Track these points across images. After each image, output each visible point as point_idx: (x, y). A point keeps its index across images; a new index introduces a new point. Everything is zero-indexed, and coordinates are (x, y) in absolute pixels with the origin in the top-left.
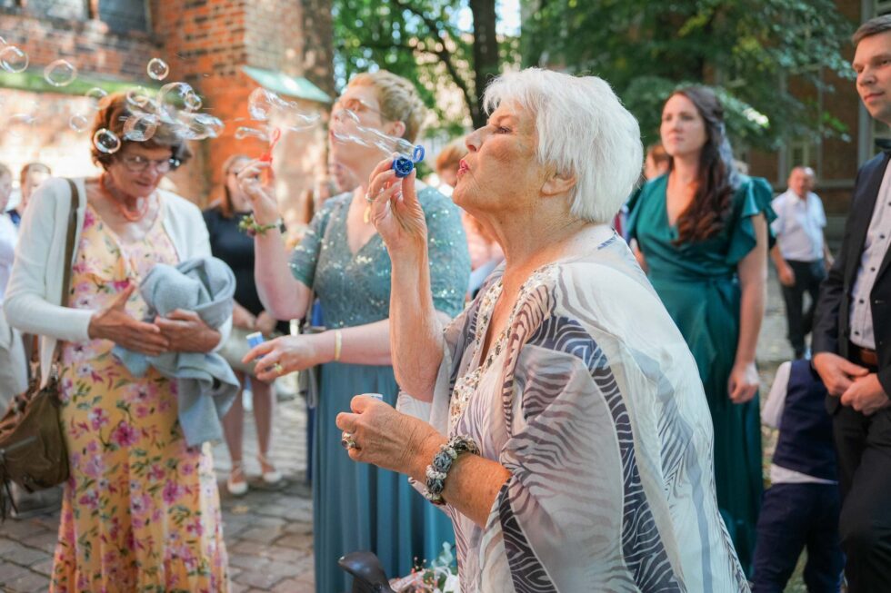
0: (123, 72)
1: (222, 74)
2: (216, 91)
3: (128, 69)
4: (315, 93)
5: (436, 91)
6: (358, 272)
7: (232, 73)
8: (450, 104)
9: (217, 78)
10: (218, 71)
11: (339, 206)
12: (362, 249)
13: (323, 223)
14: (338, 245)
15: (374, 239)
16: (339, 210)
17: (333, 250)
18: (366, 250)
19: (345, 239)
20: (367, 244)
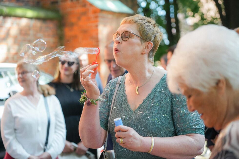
2: (69, 10)
4: (125, 9)
6: (140, 119)
8: (209, 10)
9: (69, 2)
11: (119, 84)
12: (139, 107)
13: (111, 94)
14: (123, 106)
15: (146, 102)
16: (119, 87)
17: (120, 109)
18: (142, 107)
19: (127, 103)
20: (142, 104)
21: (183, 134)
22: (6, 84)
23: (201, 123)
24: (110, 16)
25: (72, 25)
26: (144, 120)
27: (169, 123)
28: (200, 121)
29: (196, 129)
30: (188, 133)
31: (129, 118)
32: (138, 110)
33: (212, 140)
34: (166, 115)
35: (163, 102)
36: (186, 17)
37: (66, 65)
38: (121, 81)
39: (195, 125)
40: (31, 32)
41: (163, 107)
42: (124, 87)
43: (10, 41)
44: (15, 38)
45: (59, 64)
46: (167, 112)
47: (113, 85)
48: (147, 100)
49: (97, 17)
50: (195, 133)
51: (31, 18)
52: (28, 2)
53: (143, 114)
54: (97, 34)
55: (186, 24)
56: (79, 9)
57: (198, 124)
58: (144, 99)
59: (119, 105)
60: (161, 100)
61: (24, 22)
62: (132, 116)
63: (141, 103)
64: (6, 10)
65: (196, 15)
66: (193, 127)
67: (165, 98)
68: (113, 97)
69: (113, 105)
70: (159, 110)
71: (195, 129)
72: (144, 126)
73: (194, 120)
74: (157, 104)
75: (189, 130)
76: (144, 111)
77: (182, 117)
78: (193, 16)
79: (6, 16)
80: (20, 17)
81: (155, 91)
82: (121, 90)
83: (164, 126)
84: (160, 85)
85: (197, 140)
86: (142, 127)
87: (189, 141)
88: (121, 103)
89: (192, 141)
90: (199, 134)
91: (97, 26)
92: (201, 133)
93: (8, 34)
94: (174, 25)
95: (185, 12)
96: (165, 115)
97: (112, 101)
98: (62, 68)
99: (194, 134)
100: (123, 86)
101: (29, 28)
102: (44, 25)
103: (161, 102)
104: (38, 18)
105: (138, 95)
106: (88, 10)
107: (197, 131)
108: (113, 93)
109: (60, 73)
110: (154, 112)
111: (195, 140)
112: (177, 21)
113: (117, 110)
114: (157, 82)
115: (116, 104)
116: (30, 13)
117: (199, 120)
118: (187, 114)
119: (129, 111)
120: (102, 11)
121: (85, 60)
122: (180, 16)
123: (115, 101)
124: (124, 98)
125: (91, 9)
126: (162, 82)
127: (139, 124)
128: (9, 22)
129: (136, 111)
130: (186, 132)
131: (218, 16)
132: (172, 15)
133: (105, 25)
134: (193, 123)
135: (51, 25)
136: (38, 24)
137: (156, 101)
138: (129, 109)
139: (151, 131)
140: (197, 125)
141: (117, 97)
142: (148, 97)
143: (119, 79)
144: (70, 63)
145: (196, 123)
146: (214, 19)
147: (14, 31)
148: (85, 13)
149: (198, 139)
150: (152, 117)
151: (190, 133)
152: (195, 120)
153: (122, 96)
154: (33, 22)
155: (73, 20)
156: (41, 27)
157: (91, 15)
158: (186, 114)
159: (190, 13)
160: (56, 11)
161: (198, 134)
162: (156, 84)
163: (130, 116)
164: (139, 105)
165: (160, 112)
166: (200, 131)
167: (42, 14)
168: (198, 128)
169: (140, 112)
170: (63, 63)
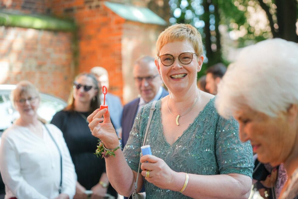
0: (23, 8)
1: (90, 7)
2: (87, 19)
3: (28, 6)
4: (156, 19)
5: (246, 11)
6: (177, 155)
7: (98, 6)
8: (257, 22)
9: (87, 10)
10: (88, 5)
11: (153, 111)
12: (178, 140)
13: (144, 124)
14: (158, 139)
15: (186, 134)
16: (154, 114)
17: (155, 142)
18: (181, 140)
19: (163, 135)
20: (182, 136)
21: (224, 174)
22: (7, 110)
23: (248, 161)
24: (137, 27)
25: (90, 38)
26: (182, 156)
27: (212, 160)
28: (247, 159)
29: (241, 168)
30: (230, 173)
31: (165, 152)
32: (176, 144)
33: (261, 182)
34: (210, 150)
35: (207, 134)
36: (230, 30)
37: (82, 90)
38: (155, 107)
39: (239, 163)
40: (39, 47)
41: (206, 139)
42: (160, 115)
43: (13, 57)
44: (19, 53)
45: (73, 88)
46: (211, 146)
47: (146, 112)
48: (187, 132)
49: (120, 29)
50: (239, 173)
51: (39, 29)
52: (36, 9)
53: (182, 148)
54: (120, 49)
55: (229, 38)
56: (98, 19)
57: (244, 162)
58: (185, 130)
59: (153, 138)
60: (203, 132)
61: (31, 33)
62: (169, 150)
63: (180, 136)
64: (8, 19)
65: (241, 27)
66: (237, 166)
67: (209, 129)
68: (146, 127)
69: (146, 138)
70: (201, 143)
71: (239, 168)
72: (181, 163)
73: (239, 158)
74: (199, 136)
75: (232, 168)
76: (184, 145)
77: (224, 152)
78: (239, 29)
79: (8, 26)
80: (25, 28)
81: (198, 121)
82: (156, 119)
83: (207, 163)
84: (204, 112)
85: (241, 182)
86: (179, 165)
87: (232, 182)
88: (156, 135)
89: (235, 182)
90: (244, 174)
91: (120, 40)
92: (246, 174)
93: (10, 49)
94: (213, 39)
95: (227, 24)
96: (208, 150)
97: (145, 132)
98: (77, 93)
99: (237, 174)
100: (158, 114)
101: (36, 41)
102: (55, 38)
103: (204, 134)
104: (48, 30)
105: (179, 126)
106: (110, 19)
107: (241, 170)
108: (146, 123)
109: (74, 100)
110: (195, 146)
111: (239, 182)
112: (218, 35)
113: (151, 144)
114: (201, 110)
115: (150, 136)
116: (39, 23)
117: (245, 157)
118: (231, 150)
119: (165, 145)
120: (127, 21)
121: (105, 82)
122: (222, 29)
123: (149, 132)
124: (160, 130)
125: (114, 19)
126: (206, 109)
127: (176, 160)
128: (12, 34)
129: (174, 145)
130: (228, 171)
131: (269, 29)
132: (212, 28)
133: (130, 39)
134: (237, 160)
135: (64, 38)
136: (48, 36)
137: (198, 133)
138: (165, 142)
139: (191, 169)
140: (242, 164)
141: (151, 127)
142: (189, 128)
143: (153, 104)
144: (87, 88)
145: (242, 160)
146: (264, 33)
147: (18, 45)
148: (106, 24)
149: (243, 181)
150: (192, 153)
151: (233, 173)
152: (241, 158)
153: (158, 127)
154: (41, 34)
155: (91, 31)
156: (51, 41)
157: (113, 26)
158: (229, 149)
159: (234, 25)
160: (71, 21)
161: (242, 174)
162: (200, 112)
163: (166, 151)
164: (178, 137)
165: (202, 146)
166: (246, 172)
167: (53, 24)
168: (243, 167)
169: (179, 146)
170: (78, 87)
